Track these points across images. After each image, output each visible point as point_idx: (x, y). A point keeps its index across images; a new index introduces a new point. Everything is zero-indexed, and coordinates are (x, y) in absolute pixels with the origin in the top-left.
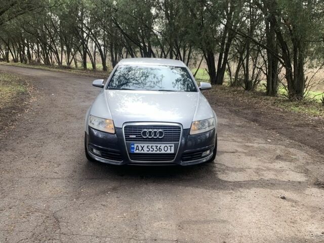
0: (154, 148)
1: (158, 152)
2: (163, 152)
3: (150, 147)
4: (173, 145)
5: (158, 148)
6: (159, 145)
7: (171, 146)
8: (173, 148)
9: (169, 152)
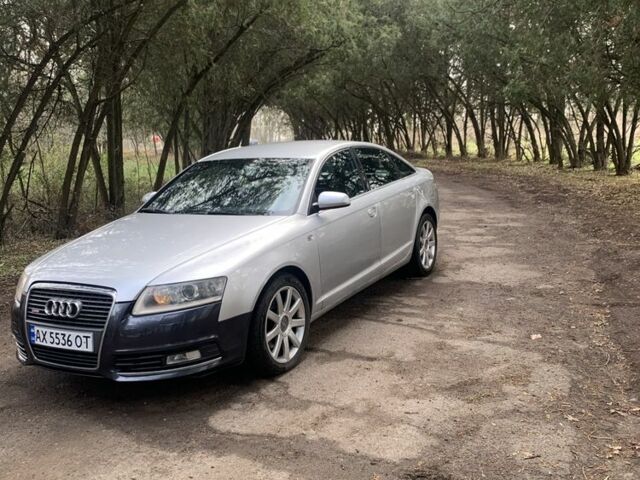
0: (60, 337)
1: (66, 347)
2: (74, 347)
3: (54, 336)
4: (90, 335)
5: (66, 338)
6: (67, 333)
7: (87, 337)
8: (90, 341)
9: (83, 348)
